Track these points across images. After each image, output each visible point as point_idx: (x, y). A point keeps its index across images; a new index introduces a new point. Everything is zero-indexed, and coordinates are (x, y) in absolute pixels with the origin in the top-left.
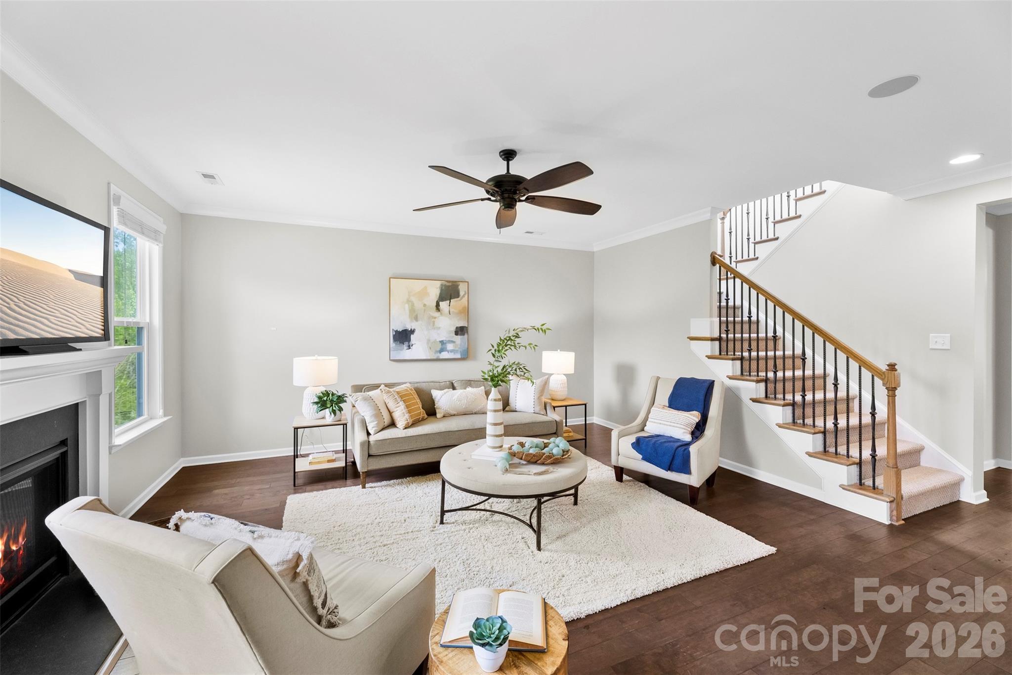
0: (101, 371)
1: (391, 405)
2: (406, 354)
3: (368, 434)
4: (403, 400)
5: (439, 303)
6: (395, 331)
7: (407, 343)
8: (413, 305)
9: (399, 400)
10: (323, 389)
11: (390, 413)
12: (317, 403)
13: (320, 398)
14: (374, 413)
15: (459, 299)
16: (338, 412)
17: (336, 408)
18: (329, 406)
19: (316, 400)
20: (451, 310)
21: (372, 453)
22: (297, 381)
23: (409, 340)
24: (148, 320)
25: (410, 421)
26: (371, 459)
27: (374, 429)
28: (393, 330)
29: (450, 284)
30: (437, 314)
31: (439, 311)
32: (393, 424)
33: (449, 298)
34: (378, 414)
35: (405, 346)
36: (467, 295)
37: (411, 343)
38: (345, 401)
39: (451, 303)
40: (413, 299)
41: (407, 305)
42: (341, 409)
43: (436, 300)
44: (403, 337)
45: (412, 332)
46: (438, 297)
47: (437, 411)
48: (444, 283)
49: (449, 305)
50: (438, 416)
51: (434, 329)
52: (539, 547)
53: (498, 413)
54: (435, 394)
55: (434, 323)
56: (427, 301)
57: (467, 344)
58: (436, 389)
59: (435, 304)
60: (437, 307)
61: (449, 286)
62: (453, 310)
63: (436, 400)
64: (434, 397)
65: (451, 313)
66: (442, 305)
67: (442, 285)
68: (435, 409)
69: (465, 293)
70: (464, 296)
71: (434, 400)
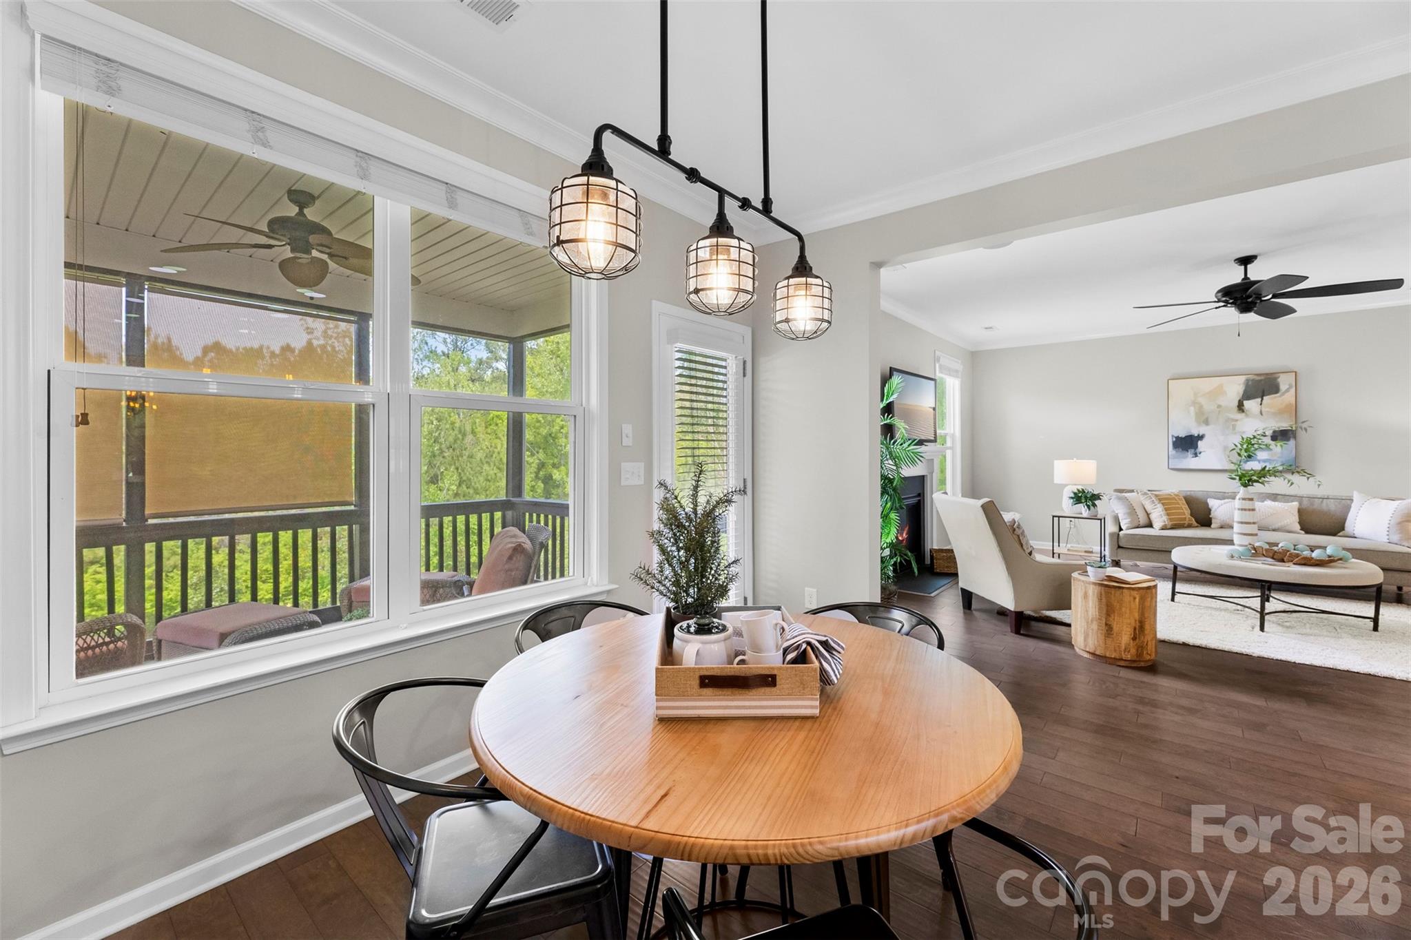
0: (933, 459)
1: (1149, 507)
2: (1190, 461)
3: (1121, 529)
4: (1162, 503)
5: (1243, 403)
6: (1176, 438)
7: (1193, 450)
8: (1201, 407)
9: (1156, 502)
10: (1080, 488)
11: (1148, 515)
12: (1072, 498)
13: (1075, 493)
14: (1128, 511)
15: (1278, 395)
16: (1092, 508)
17: (1090, 503)
18: (1083, 501)
19: (1073, 495)
20: (1263, 410)
21: (1121, 545)
22: (1058, 480)
23: (1196, 447)
24: (952, 432)
25: (1169, 524)
26: (1120, 550)
27: (1127, 525)
28: (1173, 436)
29: (1262, 378)
30: (1240, 416)
31: (1243, 411)
32: (1150, 525)
33: (1261, 394)
34: (1132, 512)
35: (1190, 453)
36: (1294, 388)
37: (1198, 451)
38: (1100, 499)
39: (1264, 401)
40: (1202, 400)
41: (1192, 408)
42: (1094, 505)
43: (1238, 399)
44: (1187, 444)
45: (1201, 437)
46: (1241, 395)
47: (1213, 521)
48: (1251, 377)
49: (1261, 404)
50: (1212, 526)
51: (1235, 433)
52: (1262, 629)
53: (1248, 512)
54: (1212, 503)
55: (1234, 427)
56: (1223, 401)
57: (1294, 451)
58: (1215, 498)
59: (1236, 403)
60: (1240, 407)
61: (1261, 380)
62: (1267, 409)
63: (1213, 510)
64: (1210, 507)
65: (1263, 413)
66: (1248, 404)
67: (1247, 380)
68: (1210, 519)
69: (1290, 387)
70: (1287, 391)
71: (1210, 510)
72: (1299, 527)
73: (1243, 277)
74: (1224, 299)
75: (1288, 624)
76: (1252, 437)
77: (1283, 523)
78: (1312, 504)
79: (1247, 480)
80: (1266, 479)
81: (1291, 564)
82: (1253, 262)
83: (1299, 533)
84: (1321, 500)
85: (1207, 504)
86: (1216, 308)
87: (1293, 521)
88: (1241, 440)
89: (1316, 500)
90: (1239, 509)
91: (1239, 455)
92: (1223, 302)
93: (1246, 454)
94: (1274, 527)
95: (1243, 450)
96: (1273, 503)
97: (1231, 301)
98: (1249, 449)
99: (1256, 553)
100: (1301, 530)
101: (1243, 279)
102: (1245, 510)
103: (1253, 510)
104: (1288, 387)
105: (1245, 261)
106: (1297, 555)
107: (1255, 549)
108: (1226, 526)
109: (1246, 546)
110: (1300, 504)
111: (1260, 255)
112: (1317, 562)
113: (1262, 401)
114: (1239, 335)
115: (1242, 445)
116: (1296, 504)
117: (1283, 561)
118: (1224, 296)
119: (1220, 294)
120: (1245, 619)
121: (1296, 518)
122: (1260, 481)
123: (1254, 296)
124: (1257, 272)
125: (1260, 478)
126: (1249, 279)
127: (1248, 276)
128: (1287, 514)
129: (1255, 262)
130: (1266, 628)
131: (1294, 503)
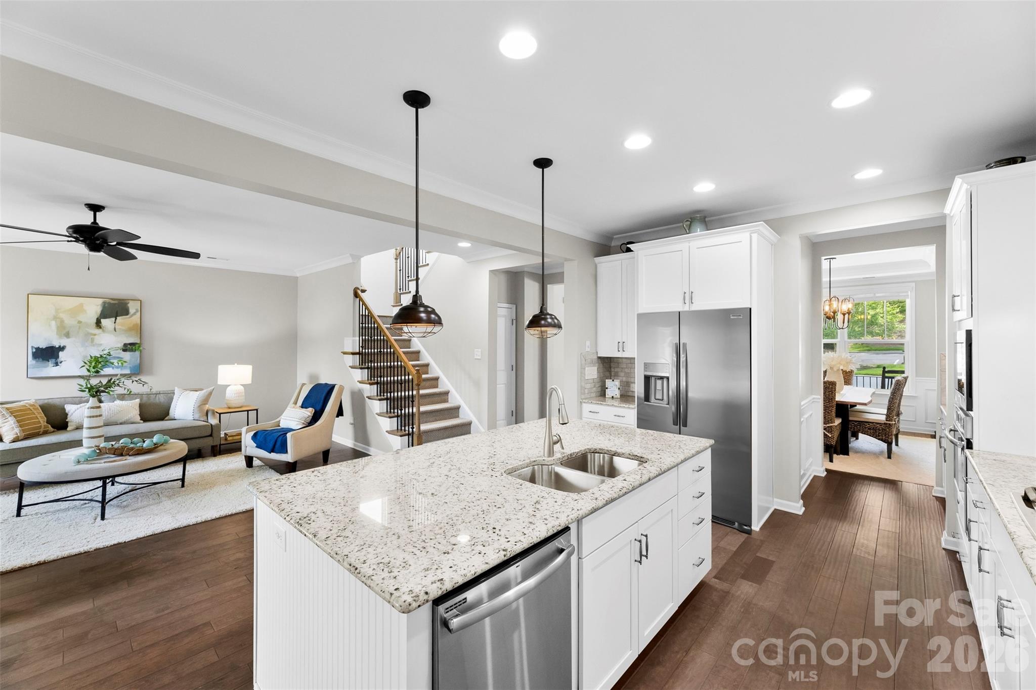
2: (51, 370)
5: (100, 321)
6: (35, 348)
7: (54, 360)
8: (62, 321)
15: (128, 316)
20: (118, 328)
23: (57, 357)
28: (32, 346)
29: (116, 302)
30: (98, 331)
31: (101, 328)
33: (115, 315)
35: (50, 363)
36: (139, 312)
37: (59, 360)
39: (117, 320)
40: (63, 316)
41: (53, 322)
43: (97, 317)
44: (48, 354)
45: (62, 349)
46: (99, 315)
47: (69, 424)
48: (107, 300)
49: (115, 323)
50: (68, 429)
51: (94, 345)
52: (103, 518)
53: (95, 418)
54: (69, 408)
55: (92, 340)
56: (82, 318)
57: (139, 360)
58: (72, 404)
59: (95, 321)
60: (98, 324)
61: (116, 304)
62: (120, 327)
63: (69, 414)
64: (67, 411)
65: (117, 330)
66: (104, 322)
67: (104, 303)
68: (67, 423)
69: (137, 311)
70: (135, 314)
71: (67, 415)
72: (140, 418)
73: (93, 221)
74: (75, 235)
75: (125, 503)
76: (99, 356)
77: (127, 418)
78: (149, 399)
79: (96, 392)
80: (112, 389)
81: (128, 457)
82: (101, 211)
83: (139, 423)
84: (155, 395)
85: (64, 410)
86: (68, 241)
87: (135, 414)
88: (90, 358)
89: (152, 395)
90: (88, 417)
91: (89, 371)
92: (74, 237)
93: (93, 370)
94: (121, 421)
95: (91, 368)
96: (121, 402)
97: (81, 239)
98: (98, 363)
99: (100, 453)
100: (141, 420)
101: (92, 223)
102: (93, 417)
103: (100, 416)
104: (135, 311)
105: (95, 208)
106: (132, 449)
107: (99, 449)
108: (79, 428)
109: (92, 447)
110: (141, 400)
111: (107, 207)
112: (146, 451)
113: (115, 320)
114: (89, 269)
115: (91, 363)
116: (138, 401)
117: (122, 455)
118: (75, 232)
119: (71, 230)
120: (90, 511)
121: (138, 412)
122: (107, 391)
123: (101, 240)
124: (105, 220)
125: (107, 388)
126: (97, 224)
127: (97, 221)
128: (131, 408)
129: (103, 211)
130: (107, 515)
131: (136, 400)
